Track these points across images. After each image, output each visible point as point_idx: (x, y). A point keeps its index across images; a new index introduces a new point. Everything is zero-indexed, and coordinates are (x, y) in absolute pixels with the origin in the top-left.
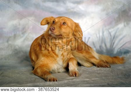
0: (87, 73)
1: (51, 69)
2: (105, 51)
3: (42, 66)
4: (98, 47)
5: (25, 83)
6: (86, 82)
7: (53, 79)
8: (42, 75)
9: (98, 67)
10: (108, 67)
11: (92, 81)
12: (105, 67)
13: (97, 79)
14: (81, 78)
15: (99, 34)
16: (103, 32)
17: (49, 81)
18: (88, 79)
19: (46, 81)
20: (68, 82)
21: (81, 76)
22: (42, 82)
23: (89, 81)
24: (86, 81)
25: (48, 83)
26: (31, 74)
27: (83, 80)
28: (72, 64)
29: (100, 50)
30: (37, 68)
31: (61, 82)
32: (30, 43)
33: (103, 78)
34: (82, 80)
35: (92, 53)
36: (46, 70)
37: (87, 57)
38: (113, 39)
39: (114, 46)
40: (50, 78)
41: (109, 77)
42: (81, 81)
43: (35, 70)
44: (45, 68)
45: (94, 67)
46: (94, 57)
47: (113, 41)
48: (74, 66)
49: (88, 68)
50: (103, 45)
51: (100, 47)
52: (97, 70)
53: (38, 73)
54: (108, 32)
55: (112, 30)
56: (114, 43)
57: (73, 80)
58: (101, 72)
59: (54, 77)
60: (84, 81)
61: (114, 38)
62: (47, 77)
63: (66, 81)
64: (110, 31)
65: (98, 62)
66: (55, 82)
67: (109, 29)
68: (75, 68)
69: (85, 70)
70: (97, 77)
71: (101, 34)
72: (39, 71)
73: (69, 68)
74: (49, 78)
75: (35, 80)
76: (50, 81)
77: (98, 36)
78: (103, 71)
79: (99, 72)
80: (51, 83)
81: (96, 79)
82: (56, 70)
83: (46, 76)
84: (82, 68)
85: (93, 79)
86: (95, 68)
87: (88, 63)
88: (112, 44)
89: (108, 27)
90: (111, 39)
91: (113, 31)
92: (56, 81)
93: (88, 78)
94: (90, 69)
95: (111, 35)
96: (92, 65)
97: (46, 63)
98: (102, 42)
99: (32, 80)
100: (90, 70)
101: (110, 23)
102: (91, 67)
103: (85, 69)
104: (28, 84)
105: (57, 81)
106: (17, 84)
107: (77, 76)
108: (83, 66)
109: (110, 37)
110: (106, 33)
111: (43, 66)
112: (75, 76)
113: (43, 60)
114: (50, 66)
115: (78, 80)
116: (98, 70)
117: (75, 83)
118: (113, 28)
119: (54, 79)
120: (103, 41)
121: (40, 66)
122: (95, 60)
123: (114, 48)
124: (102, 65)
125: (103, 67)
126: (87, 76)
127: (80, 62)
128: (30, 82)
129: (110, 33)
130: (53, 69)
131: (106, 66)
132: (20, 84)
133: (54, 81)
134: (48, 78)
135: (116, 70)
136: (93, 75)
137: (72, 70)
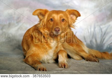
0: (76, 65)
1: (41, 59)
2: (95, 46)
3: (32, 56)
4: (89, 42)
5: (15, 70)
7: (42, 69)
8: (33, 64)
9: (87, 61)
10: (96, 62)
14: (70, 70)
15: (91, 29)
16: (95, 28)
17: (38, 70)
21: (70, 68)
22: (31, 71)
25: (38, 71)
26: (22, 62)
28: (61, 56)
29: (90, 45)
30: (28, 57)
31: (50, 72)
32: (24, 32)
33: (91, 72)
35: (82, 46)
36: (37, 59)
37: (77, 50)
38: (104, 35)
39: (104, 42)
40: (40, 68)
41: (97, 71)
43: (26, 58)
44: (35, 58)
45: (83, 60)
46: (84, 51)
47: (104, 38)
49: (77, 61)
50: (94, 40)
51: (91, 41)
52: (85, 64)
53: (28, 62)
54: (99, 28)
56: (104, 39)
57: (62, 71)
58: (89, 66)
59: (44, 67)
60: (72, 73)
61: (105, 34)
63: (55, 71)
64: (101, 27)
65: (88, 56)
66: (45, 72)
67: (101, 25)
68: (64, 60)
71: (92, 30)
73: (59, 60)
75: (25, 68)
76: (40, 70)
77: (90, 31)
78: (91, 65)
79: (87, 65)
82: (46, 61)
83: (36, 65)
84: (72, 60)
86: (84, 62)
87: (78, 56)
88: (102, 40)
89: (99, 23)
90: (102, 35)
91: (104, 28)
93: (76, 71)
94: (79, 62)
95: (102, 31)
96: (81, 58)
97: (37, 52)
98: (93, 38)
99: (23, 68)
100: (79, 63)
101: (102, 20)
102: (80, 60)
103: (74, 62)
105: (46, 71)
106: (8, 71)
107: (66, 67)
108: (73, 58)
109: (101, 33)
110: (97, 29)
111: (34, 55)
112: (64, 67)
113: (34, 50)
115: (66, 72)
118: (105, 24)
119: (43, 69)
120: (94, 36)
121: (31, 56)
122: (85, 54)
123: (104, 44)
124: (91, 59)
125: (92, 61)
126: (76, 68)
127: (70, 54)
128: (20, 70)
129: (101, 29)
130: (43, 59)
132: (11, 71)
133: (43, 70)
134: (38, 67)
135: (104, 65)
136: (81, 68)
137: (61, 61)
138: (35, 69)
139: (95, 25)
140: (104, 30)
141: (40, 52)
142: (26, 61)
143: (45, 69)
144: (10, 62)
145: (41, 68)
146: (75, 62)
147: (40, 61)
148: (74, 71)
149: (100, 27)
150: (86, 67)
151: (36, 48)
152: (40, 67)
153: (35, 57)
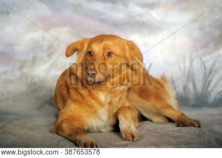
0: (155, 134)
2: (192, 97)
3: (71, 119)
4: (180, 89)
7: (90, 144)
8: (71, 135)
10: (195, 126)
15: (184, 62)
16: (192, 61)
26: (51, 132)
29: (184, 95)
30: (62, 121)
36: (78, 126)
38: (209, 74)
39: (210, 88)
40: (86, 141)
43: (58, 124)
44: (76, 123)
46: (170, 107)
47: (209, 79)
49: (157, 126)
50: (191, 86)
51: (185, 88)
52: (172, 131)
53: (63, 131)
54: (199, 61)
55: (208, 57)
56: (209, 83)
58: (180, 134)
61: (210, 72)
62: (80, 138)
64: (204, 59)
65: (178, 117)
67: (203, 55)
69: (151, 130)
71: (187, 64)
72: (65, 126)
74: (83, 141)
75: (58, 142)
76: (85, 146)
77: (182, 66)
78: (183, 134)
79: (176, 134)
82: (96, 128)
83: (78, 137)
86: (171, 127)
89: (200, 52)
90: (205, 73)
91: (209, 61)
92: (95, 146)
94: (160, 129)
95: (205, 68)
98: (188, 80)
99: (54, 142)
100: (160, 131)
101: (206, 45)
103: (152, 128)
105: (97, 147)
108: (151, 121)
109: (203, 71)
110: (196, 63)
111: (73, 118)
113: (73, 109)
114: (85, 120)
116: (175, 131)
118: (210, 54)
119: (92, 143)
120: (190, 76)
123: (209, 93)
129: (204, 63)
131: (191, 123)
133: (92, 147)
134: (82, 141)
135: (207, 134)
136: (164, 139)
139: (191, 56)
140: (208, 65)
141: (84, 112)
142: (58, 130)
143: (94, 144)
144: (30, 132)
145: (88, 142)
147: (84, 129)
149: (201, 59)
150: (172, 137)
151: (76, 106)
152: (84, 139)
153: (75, 121)
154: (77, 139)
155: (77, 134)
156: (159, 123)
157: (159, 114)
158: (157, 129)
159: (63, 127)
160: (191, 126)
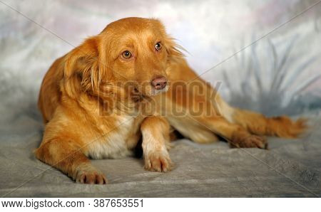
0: (197, 160)
2: (255, 98)
3: (64, 138)
4: (237, 87)
6: (186, 190)
7: (93, 177)
8: (63, 163)
10: (259, 147)
11: (206, 188)
12: (251, 147)
13: (222, 180)
14: (176, 177)
16: (254, 44)
17: (82, 181)
18: (193, 181)
19: (75, 181)
20: (135, 186)
21: (178, 170)
22: (60, 184)
23: (196, 186)
24: (190, 187)
25: (79, 187)
27: (181, 182)
28: (151, 135)
30: (49, 142)
31: (115, 185)
33: (240, 179)
34: (177, 182)
36: (75, 149)
38: (281, 64)
39: (283, 86)
40: (86, 174)
41: (257, 178)
42: (174, 185)
44: (71, 144)
47: (282, 72)
48: (155, 141)
49: (199, 148)
50: (253, 83)
51: (244, 85)
52: (224, 155)
53: (50, 157)
54: (267, 45)
55: (280, 39)
56: (282, 78)
57: (153, 182)
58: (236, 160)
60: (183, 186)
61: (284, 61)
62: (78, 168)
63: (132, 183)
64: (274, 41)
66: (101, 186)
67: (272, 35)
68: (160, 148)
70: (222, 176)
71: (248, 51)
72: (54, 149)
74: (82, 173)
76: (86, 181)
77: (239, 54)
78: (241, 159)
79: (230, 159)
80: (87, 188)
81: (217, 180)
83: (74, 167)
85: (209, 181)
86: (222, 149)
88: (278, 79)
89: (267, 31)
90: (275, 64)
91: (281, 43)
92: (102, 182)
93: (195, 178)
94: (205, 152)
95: (275, 55)
96: (214, 138)
98: (249, 73)
100: (205, 154)
101: (276, 20)
102: (210, 143)
103: (192, 151)
104: (19, 189)
105: (104, 183)
108: (190, 139)
109: (273, 59)
110: (262, 48)
111: (67, 137)
112: (159, 169)
115: (165, 182)
116: (228, 155)
117: (157, 191)
118: (283, 33)
119: (97, 176)
120: (252, 68)
121: (57, 138)
123: (283, 92)
124: (244, 140)
126: (194, 170)
129: (273, 48)
131: (253, 142)
133: (97, 182)
134: (80, 173)
135: (278, 158)
136: (211, 168)
137: (151, 151)
138: (71, 178)
139: (253, 37)
140: (281, 50)
142: (43, 155)
143: (100, 177)
145: (90, 175)
146: (196, 152)
147: (84, 155)
148: (187, 179)
149: (269, 42)
150: (224, 164)
152: (84, 171)
153: (70, 142)
154: (73, 170)
155: (72, 162)
156: (203, 143)
157: (202, 128)
158: (198, 152)
159: (50, 151)
160: (254, 147)
